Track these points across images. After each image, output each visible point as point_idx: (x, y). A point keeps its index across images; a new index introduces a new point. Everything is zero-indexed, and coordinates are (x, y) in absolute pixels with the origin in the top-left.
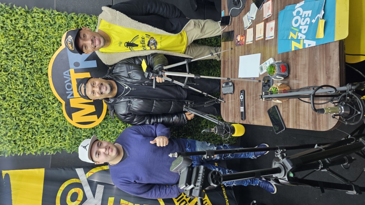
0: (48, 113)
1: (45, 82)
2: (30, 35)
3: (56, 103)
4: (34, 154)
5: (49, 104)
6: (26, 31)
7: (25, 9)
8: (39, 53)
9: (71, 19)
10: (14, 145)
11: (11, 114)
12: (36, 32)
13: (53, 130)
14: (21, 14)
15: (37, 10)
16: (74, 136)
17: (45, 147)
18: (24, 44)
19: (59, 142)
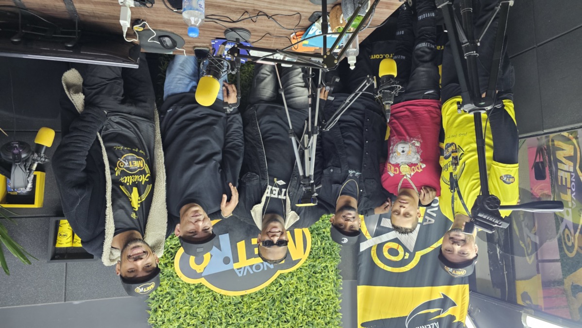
0: (292, 289)
2: (190, 323)
3: (279, 282)
4: (341, 301)
5: (281, 290)
8: (215, 309)
10: (330, 324)
12: (185, 316)
13: (314, 283)
16: (321, 256)
17: (334, 289)
19: (328, 274)
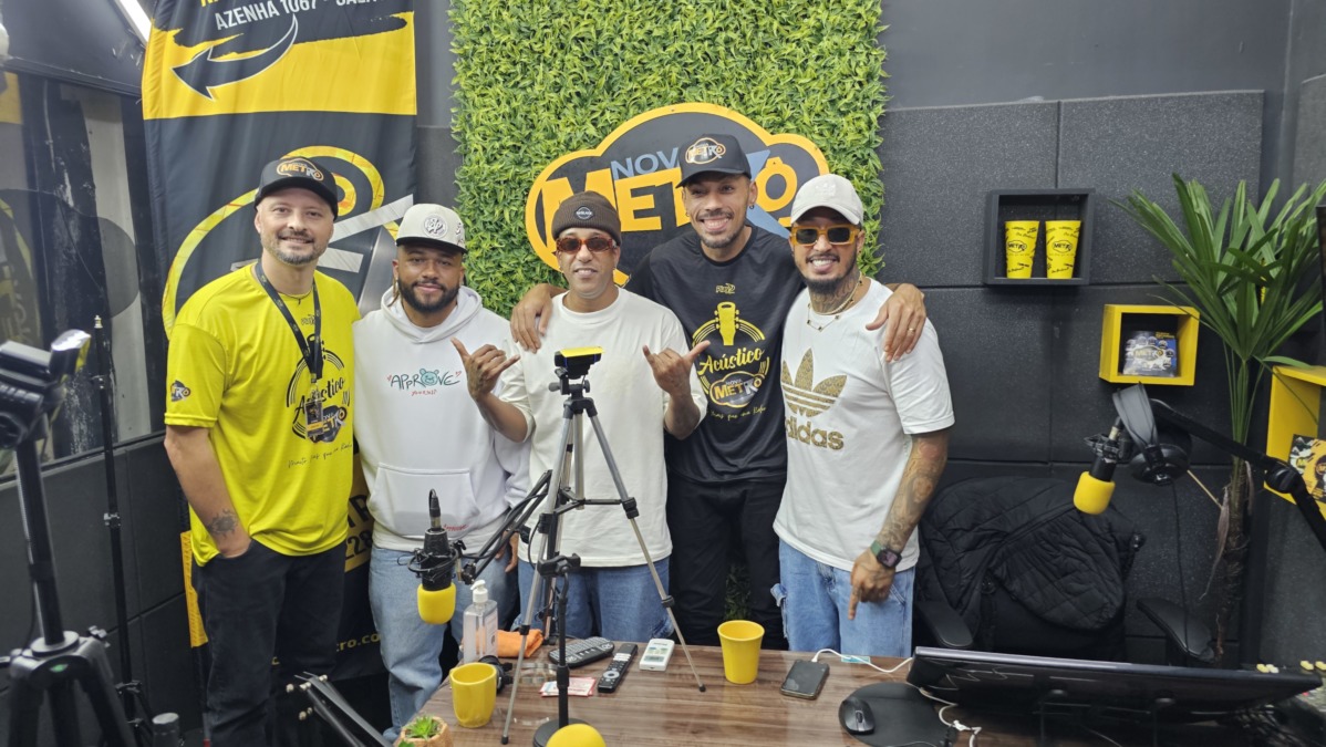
0: (568, 112)
1: (660, 96)
2: (794, 45)
3: (597, 129)
4: (454, 81)
5: (593, 112)
6: (805, 32)
7: (877, 25)
8: (740, 74)
9: (858, 159)
10: (478, 29)
11: (560, 15)
12: (807, 60)
13: (518, 125)
14: (859, 16)
15: (876, 59)
16: (503, 186)
17: (471, 109)
18: (764, 32)
19: (485, 145)
